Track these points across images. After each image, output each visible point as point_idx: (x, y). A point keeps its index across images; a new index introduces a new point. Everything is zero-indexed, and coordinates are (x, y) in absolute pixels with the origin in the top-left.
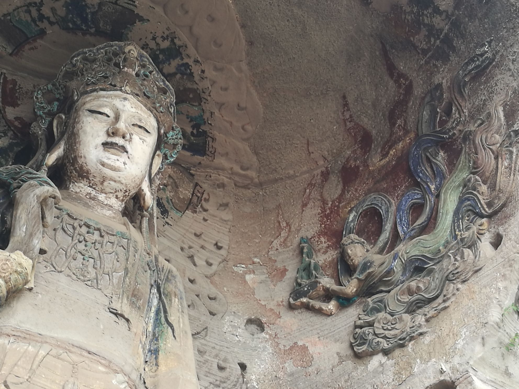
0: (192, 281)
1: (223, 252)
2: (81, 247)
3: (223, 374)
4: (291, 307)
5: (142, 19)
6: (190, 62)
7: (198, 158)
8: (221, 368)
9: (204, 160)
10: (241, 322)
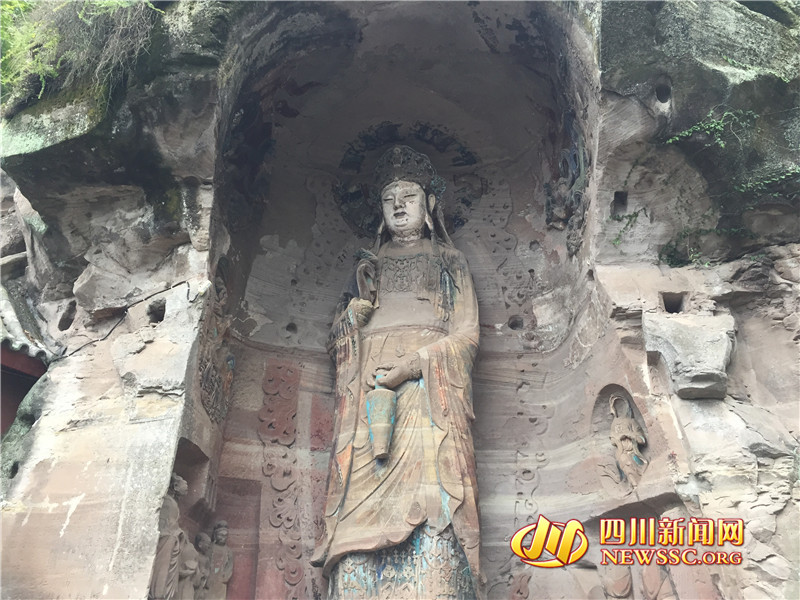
0: (493, 236)
1: (509, 209)
2: (398, 273)
3: (521, 281)
4: (549, 229)
5: (399, 126)
6: (436, 128)
7: (474, 166)
8: (519, 278)
9: (478, 165)
10: (526, 246)
